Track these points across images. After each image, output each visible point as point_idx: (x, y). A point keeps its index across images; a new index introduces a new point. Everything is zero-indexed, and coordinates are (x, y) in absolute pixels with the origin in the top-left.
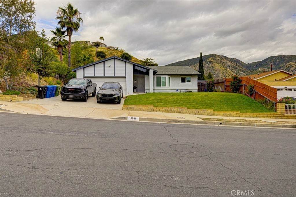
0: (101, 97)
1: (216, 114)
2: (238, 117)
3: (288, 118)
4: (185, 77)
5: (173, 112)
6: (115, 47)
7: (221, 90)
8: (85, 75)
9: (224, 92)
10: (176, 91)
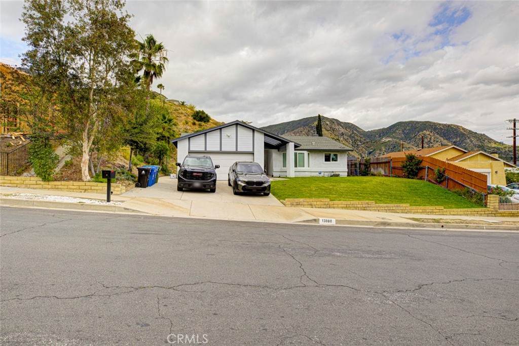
0: (244, 186)
1: (413, 211)
2: (441, 215)
3: (502, 215)
4: (330, 154)
5: (356, 209)
6: (181, 100)
7: (384, 173)
8: (191, 149)
9: (390, 176)
10: (318, 174)
